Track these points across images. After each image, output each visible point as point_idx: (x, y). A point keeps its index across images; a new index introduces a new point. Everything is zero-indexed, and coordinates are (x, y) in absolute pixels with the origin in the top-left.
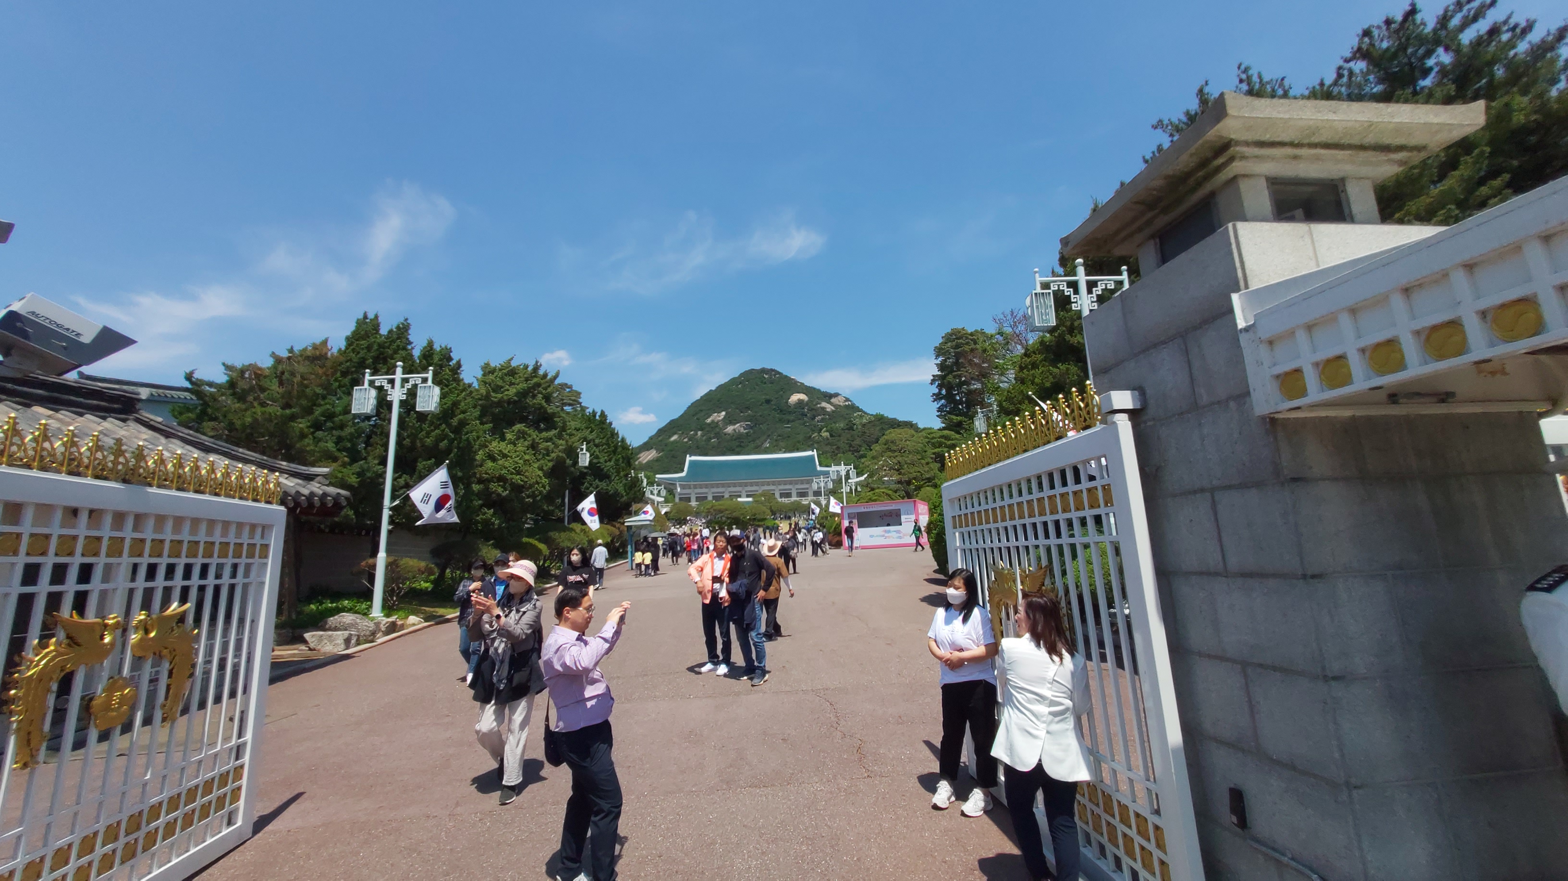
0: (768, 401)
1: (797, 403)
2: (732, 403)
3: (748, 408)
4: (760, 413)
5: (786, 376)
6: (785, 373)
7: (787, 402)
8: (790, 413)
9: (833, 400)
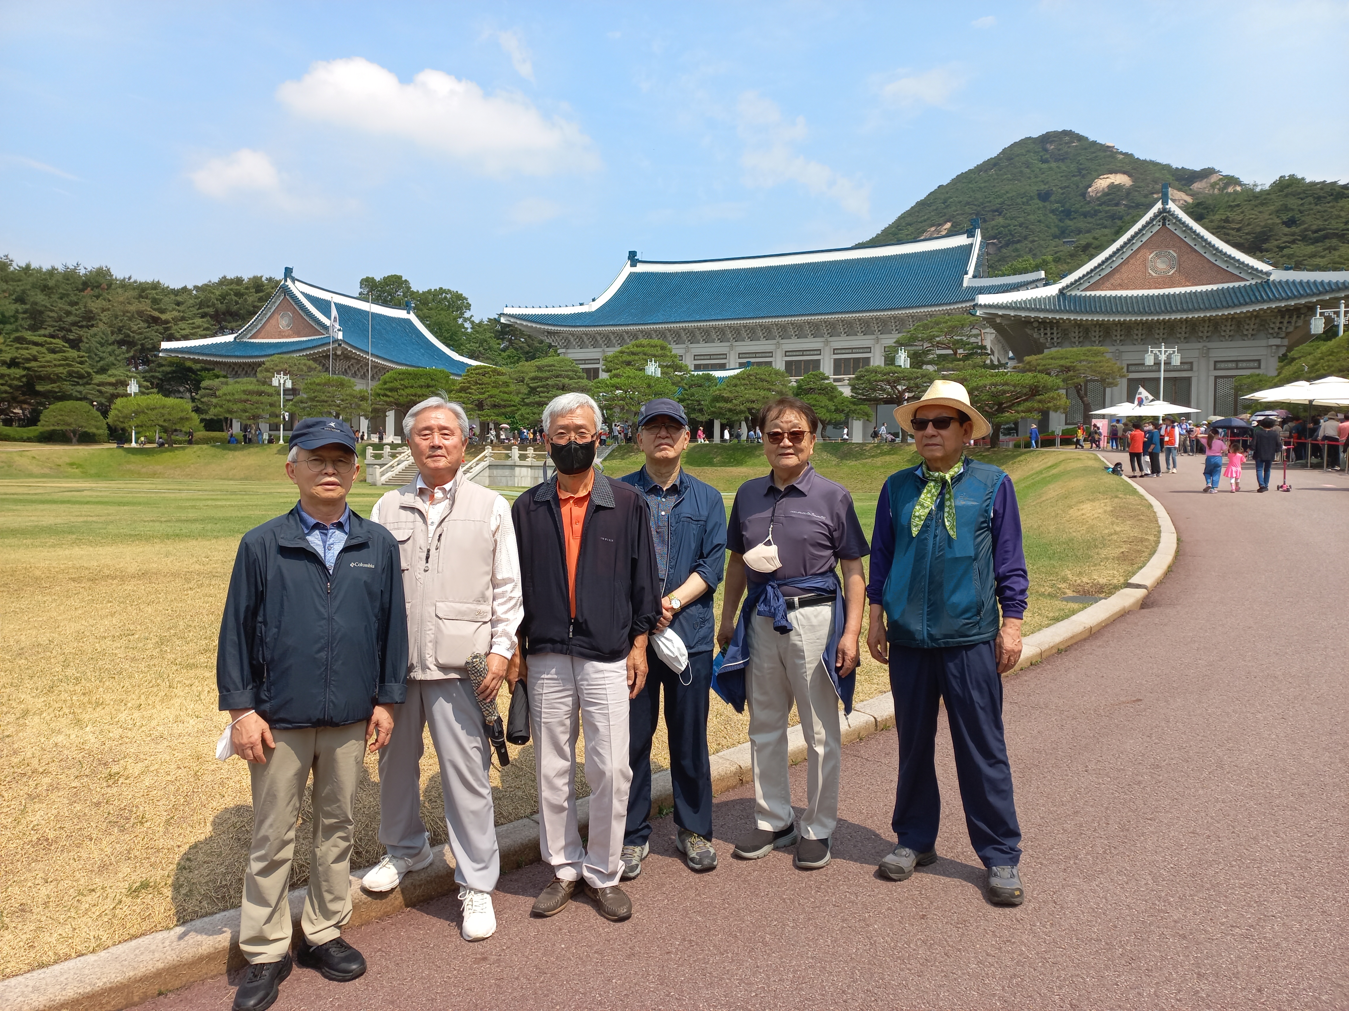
0: (1044, 197)
1: (1105, 194)
2: (968, 203)
3: (999, 212)
4: (1022, 220)
5: (1094, 143)
6: (1092, 138)
7: (1084, 195)
8: (1085, 215)
9: (1197, 186)
